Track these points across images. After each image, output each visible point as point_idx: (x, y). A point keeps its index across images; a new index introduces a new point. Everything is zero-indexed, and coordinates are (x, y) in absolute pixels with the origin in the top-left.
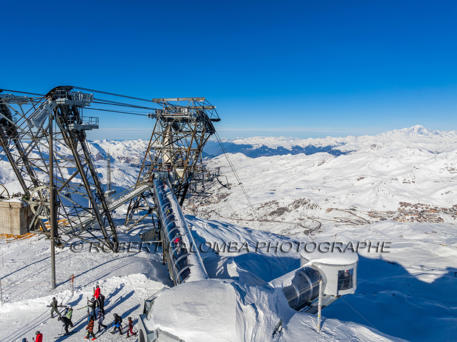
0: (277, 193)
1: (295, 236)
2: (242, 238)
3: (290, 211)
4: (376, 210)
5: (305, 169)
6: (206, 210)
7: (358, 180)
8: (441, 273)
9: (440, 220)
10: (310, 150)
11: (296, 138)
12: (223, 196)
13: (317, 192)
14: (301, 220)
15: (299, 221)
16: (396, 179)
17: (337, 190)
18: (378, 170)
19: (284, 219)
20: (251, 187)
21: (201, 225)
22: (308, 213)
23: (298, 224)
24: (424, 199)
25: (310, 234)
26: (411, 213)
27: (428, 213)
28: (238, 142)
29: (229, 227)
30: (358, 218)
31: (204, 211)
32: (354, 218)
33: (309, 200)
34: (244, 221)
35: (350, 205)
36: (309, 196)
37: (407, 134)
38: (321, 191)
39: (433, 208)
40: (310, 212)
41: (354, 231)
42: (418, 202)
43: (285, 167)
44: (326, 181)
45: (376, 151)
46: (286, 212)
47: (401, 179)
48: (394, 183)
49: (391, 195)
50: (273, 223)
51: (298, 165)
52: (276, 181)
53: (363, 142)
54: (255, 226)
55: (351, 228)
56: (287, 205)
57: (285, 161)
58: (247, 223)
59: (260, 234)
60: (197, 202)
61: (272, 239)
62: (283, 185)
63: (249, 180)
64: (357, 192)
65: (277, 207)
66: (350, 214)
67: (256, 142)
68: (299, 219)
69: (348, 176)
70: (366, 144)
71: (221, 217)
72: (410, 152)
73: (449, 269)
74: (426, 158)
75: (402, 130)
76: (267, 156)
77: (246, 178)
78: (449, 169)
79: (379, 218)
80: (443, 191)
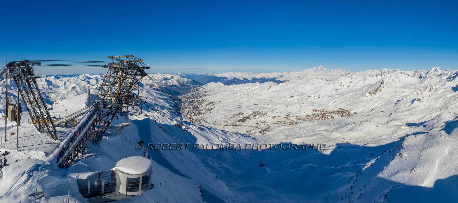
0: (242, 108)
1: (254, 135)
2: (220, 137)
3: (250, 119)
4: (301, 115)
5: (259, 92)
6: (198, 118)
7: (290, 98)
8: (334, 148)
9: (332, 117)
10: (263, 80)
11: (254, 73)
12: (209, 110)
13: (266, 106)
14: (257, 124)
15: (256, 125)
16: (310, 96)
17: (278, 104)
18: (301, 92)
19: (247, 124)
20: (227, 104)
21: (193, 128)
22: (262, 120)
23: (256, 127)
24: (325, 107)
25: (263, 133)
26: (318, 115)
27: (326, 114)
28: (219, 75)
29: (212, 130)
30: (291, 121)
31: (197, 119)
32: (288, 121)
33: (262, 112)
34: (222, 126)
35: (286, 113)
36: (262, 109)
37: (316, 70)
38: (269, 106)
39: (329, 111)
40: (263, 119)
41: (288, 129)
42: (321, 109)
43: (248, 91)
44: (272, 99)
45: (300, 80)
46: (248, 120)
47: (313, 96)
48: (309, 99)
49: (308, 105)
50: (240, 127)
51: (255, 90)
52: (242, 100)
53: (293, 75)
54: (229, 129)
55: (286, 127)
56: (249, 115)
57: (247, 87)
58: (224, 127)
59: (232, 134)
60: (192, 113)
61: (239, 137)
62: (246, 102)
63: (225, 99)
64: (289, 105)
65: (243, 117)
66: (286, 119)
67: (230, 75)
68: (256, 124)
69: (285, 95)
70: (294, 76)
71: (208, 123)
72: (317, 80)
73: (337, 144)
74: (324, 84)
75: (313, 68)
76: (236, 84)
77: (223, 98)
78: (335, 89)
79: (302, 120)
80: (333, 101)
